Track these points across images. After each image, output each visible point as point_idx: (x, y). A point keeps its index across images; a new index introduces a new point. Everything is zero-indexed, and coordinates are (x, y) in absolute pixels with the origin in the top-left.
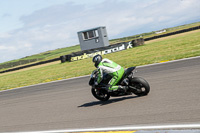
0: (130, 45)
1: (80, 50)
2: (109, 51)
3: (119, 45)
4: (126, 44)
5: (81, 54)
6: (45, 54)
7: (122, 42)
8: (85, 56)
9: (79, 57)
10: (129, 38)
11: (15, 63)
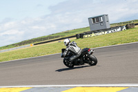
0: (125, 28)
1: (89, 30)
2: (110, 32)
3: (117, 27)
4: (122, 27)
5: (90, 33)
6: (66, 33)
7: (119, 25)
8: (93, 34)
9: (89, 36)
10: (124, 23)
11: (45, 38)
